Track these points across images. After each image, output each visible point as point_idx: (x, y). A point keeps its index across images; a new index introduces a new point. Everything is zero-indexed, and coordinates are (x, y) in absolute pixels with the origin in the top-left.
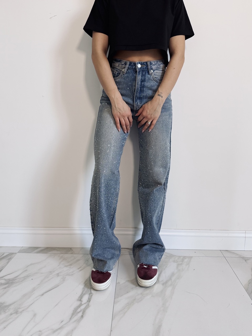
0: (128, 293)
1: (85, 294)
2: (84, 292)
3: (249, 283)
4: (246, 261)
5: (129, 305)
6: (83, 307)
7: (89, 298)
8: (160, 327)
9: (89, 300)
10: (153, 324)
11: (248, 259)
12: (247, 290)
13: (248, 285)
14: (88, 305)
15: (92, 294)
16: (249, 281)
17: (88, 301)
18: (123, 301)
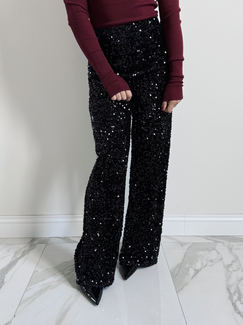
0: (44, 280)
3: (177, 267)
4: (182, 245)
5: (41, 292)
8: (67, 310)
10: (61, 309)
11: (185, 244)
12: (172, 273)
13: (175, 269)
15: (4, 283)
16: (178, 265)
18: (36, 288)
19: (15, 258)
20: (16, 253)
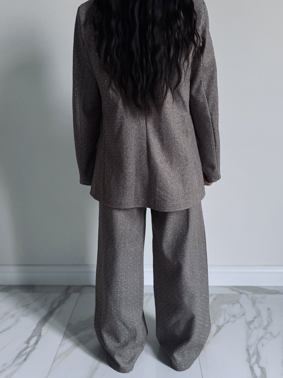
19: (51, 309)
20: (53, 303)
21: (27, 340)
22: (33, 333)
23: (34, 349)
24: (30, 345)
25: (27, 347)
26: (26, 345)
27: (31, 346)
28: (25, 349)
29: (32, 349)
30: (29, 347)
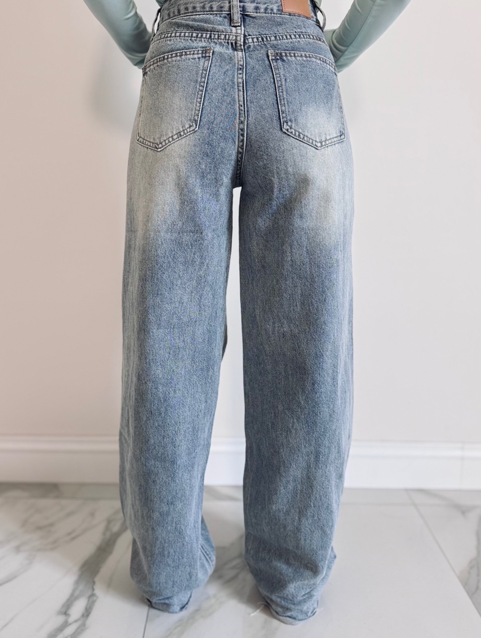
1: (77, 598)
2: (77, 593)
3: (471, 568)
6: (69, 631)
7: (86, 608)
9: (87, 613)
12: (466, 585)
13: (470, 573)
14: (84, 625)
15: (95, 598)
16: (471, 562)
17: (83, 616)
19: (108, 534)
20: (109, 521)
21: (63, 606)
22: (74, 591)
23: (82, 628)
24: (71, 620)
25: (66, 625)
26: (61, 619)
27: (76, 621)
28: (61, 629)
29: (78, 628)
30: (70, 624)
